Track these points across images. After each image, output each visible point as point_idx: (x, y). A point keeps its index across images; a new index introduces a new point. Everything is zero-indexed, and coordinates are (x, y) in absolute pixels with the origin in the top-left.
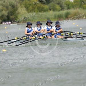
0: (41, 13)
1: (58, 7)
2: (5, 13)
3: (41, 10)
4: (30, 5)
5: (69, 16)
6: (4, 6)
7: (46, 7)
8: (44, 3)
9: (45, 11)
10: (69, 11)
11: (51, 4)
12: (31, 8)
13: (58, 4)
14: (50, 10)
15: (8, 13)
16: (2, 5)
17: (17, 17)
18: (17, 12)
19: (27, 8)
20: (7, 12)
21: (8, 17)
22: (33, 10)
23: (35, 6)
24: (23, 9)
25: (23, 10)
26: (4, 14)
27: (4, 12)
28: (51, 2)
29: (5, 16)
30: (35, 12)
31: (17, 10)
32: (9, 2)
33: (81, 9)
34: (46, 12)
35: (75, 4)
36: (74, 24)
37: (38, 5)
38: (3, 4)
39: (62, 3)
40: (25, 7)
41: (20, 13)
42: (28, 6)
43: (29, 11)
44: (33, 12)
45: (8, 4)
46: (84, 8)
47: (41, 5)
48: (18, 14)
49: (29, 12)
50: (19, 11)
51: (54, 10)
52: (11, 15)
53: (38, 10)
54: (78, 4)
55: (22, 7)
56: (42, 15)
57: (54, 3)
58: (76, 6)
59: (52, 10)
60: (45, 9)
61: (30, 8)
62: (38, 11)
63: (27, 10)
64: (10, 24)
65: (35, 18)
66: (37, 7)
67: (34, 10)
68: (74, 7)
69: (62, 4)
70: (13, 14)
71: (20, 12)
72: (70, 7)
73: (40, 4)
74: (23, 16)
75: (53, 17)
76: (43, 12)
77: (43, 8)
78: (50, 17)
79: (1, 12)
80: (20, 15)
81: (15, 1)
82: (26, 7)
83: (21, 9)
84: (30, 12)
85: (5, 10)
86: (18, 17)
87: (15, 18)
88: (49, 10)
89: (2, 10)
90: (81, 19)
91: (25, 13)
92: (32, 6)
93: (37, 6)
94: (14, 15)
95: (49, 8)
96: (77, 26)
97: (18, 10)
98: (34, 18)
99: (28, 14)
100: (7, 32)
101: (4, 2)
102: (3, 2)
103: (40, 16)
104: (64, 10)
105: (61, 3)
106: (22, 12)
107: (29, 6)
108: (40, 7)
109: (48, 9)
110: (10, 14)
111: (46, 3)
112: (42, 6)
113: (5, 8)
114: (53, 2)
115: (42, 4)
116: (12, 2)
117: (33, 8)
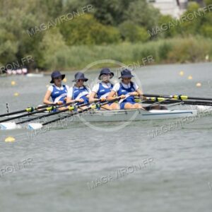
0: (99, 48)
1: (141, 31)
2: (12, 46)
3: (101, 39)
4: (73, 26)
5: (171, 54)
6: (8, 29)
7: (113, 31)
8: (109, 23)
9: (110, 42)
10: (169, 41)
11: (126, 24)
12: (75, 34)
13: (143, 24)
14: (123, 38)
15: (20, 47)
16: (4, 26)
17: (40, 56)
18: (41, 44)
19: (66, 35)
20: (17, 43)
21: (19, 56)
22: (80, 40)
23: (85, 30)
24: (55, 38)
25: (57, 40)
26: (9, 49)
27: (9, 44)
28: (126, 19)
29: (12, 53)
30: (85, 43)
31: (41, 41)
32: (21, 20)
33: (198, 36)
34: (113, 45)
35: (186, 24)
36: (182, 73)
37: (93, 28)
38: (7, 24)
39: (153, 22)
40: (61, 32)
41: (48, 47)
42: (69, 29)
43: (71, 42)
44: (80, 44)
45: (20, 24)
46: (205, 35)
47: (100, 27)
48: (44, 48)
49: (70, 45)
50: (45, 42)
51: (133, 39)
52: (27, 52)
53: (94, 40)
54: (192, 25)
55: (53, 33)
56: (103, 51)
57: (132, 23)
58: (186, 28)
59: (127, 39)
60: (111, 36)
61: (72, 34)
62: (92, 43)
63: (66, 41)
64: (25, 74)
65: (85, 58)
66: (90, 31)
67: (83, 41)
68: (183, 32)
69: (153, 25)
70: (33, 49)
71: (48, 44)
72: (172, 31)
73: (99, 24)
74: (56, 54)
75: (130, 56)
76: (105, 44)
77: (106, 34)
78: (124, 56)
79: (2, 45)
80: (48, 51)
81: (37, 18)
82: (64, 32)
83: (52, 38)
84: (75, 43)
85: (11, 40)
86: (45, 58)
87: (36, 58)
88: (121, 40)
89: (5, 40)
90: (199, 61)
91: (60, 47)
92: (79, 30)
93: (90, 28)
94: (34, 51)
95: (121, 34)
96: (190, 78)
97: (43, 40)
98: (83, 60)
99: (69, 50)
100: (16, 94)
101: (11, 19)
102: (7, 19)
103: (97, 54)
104: (156, 40)
105: (150, 22)
106: (55, 45)
107: (72, 31)
108: (98, 32)
109: (118, 37)
110: (24, 49)
111: (112, 22)
112: (104, 28)
113: (11, 35)
114: (131, 19)
115: (104, 24)
116: (29, 21)
117: (80, 34)
